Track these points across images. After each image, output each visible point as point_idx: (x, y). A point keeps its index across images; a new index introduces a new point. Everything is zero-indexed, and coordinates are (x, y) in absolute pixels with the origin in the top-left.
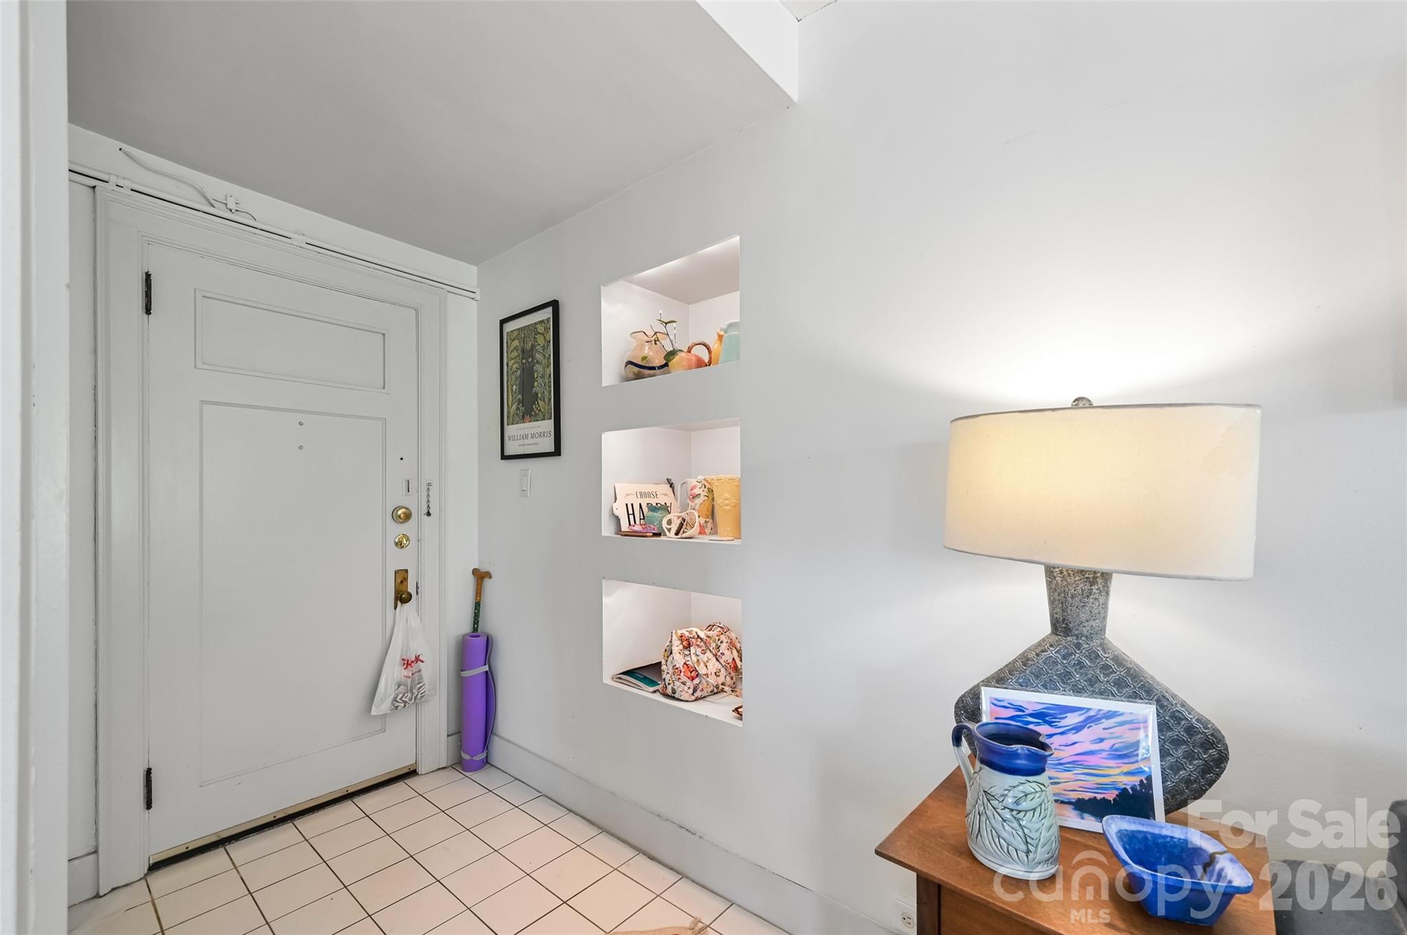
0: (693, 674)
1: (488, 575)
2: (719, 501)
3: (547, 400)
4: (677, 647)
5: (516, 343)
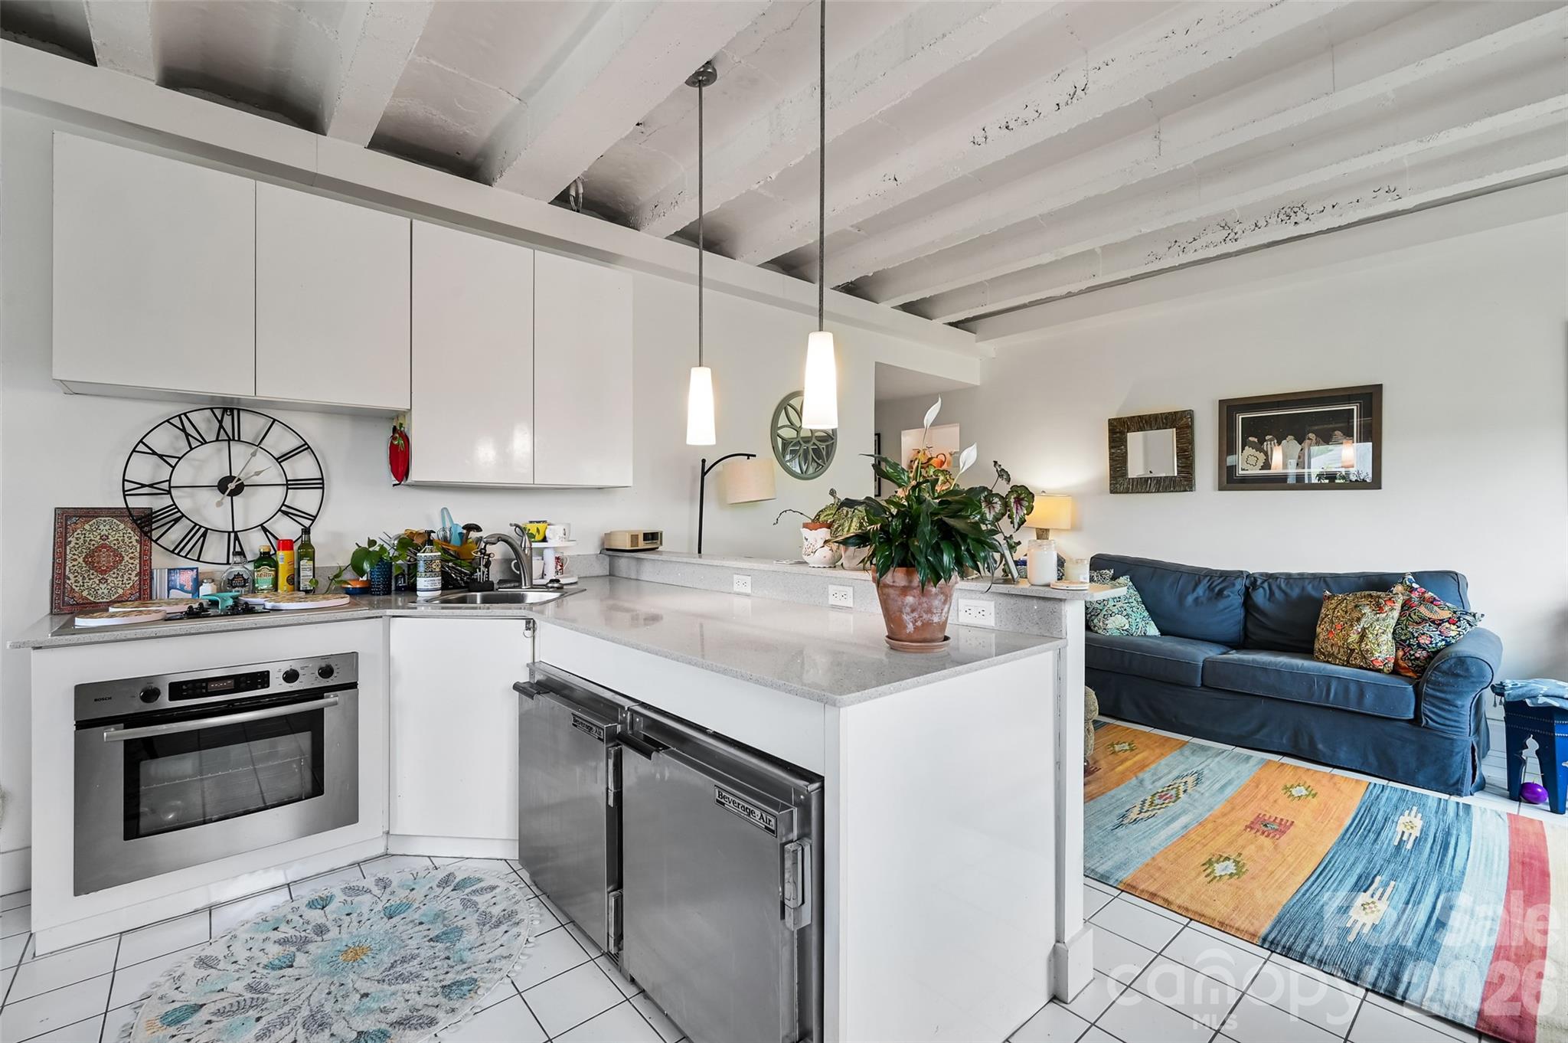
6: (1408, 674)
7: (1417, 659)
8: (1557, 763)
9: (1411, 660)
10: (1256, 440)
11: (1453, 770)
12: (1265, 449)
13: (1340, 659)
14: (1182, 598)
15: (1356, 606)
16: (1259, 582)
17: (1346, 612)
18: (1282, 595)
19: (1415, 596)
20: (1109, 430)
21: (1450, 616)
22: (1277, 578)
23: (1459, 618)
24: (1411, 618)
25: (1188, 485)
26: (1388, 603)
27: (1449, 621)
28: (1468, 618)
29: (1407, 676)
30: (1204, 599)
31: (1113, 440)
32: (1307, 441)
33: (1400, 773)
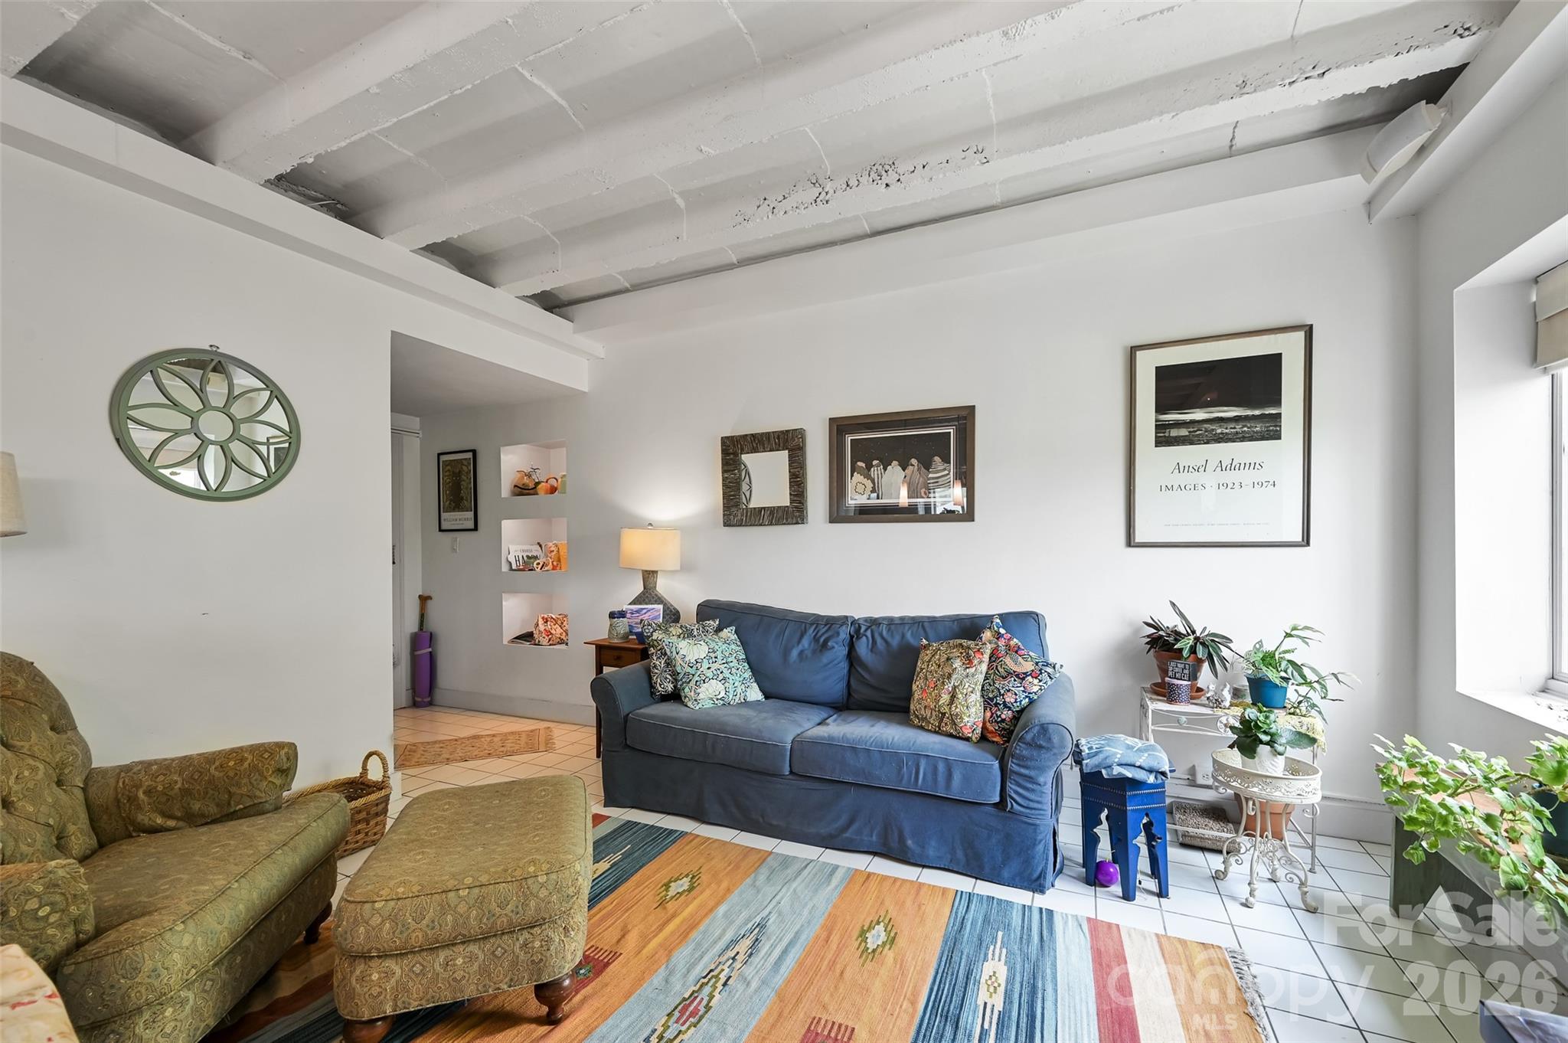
0: (549, 633)
1: (430, 598)
2: (562, 553)
3: (469, 501)
4: (541, 622)
5: (449, 467)
6: (995, 739)
7: (1003, 720)
8: (1129, 841)
9: (998, 723)
10: (864, 465)
11: (1036, 861)
12: (872, 476)
13: (932, 724)
14: (786, 653)
15: (948, 659)
16: (863, 628)
17: (939, 666)
18: (884, 644)
19: (1002, 642)
20: (722, 450)
21: (1033, 668)
22: (880, 624)
23: (1040, 670)
24: (998, 671)
25: (799, 516)
26: (977, 655)
27: (1032, 674)
28: (1050, 670)
29: (993, 742)
30: (808, 653)
31: (727, 463)
32: (910, 467)
33: (987, 869)
